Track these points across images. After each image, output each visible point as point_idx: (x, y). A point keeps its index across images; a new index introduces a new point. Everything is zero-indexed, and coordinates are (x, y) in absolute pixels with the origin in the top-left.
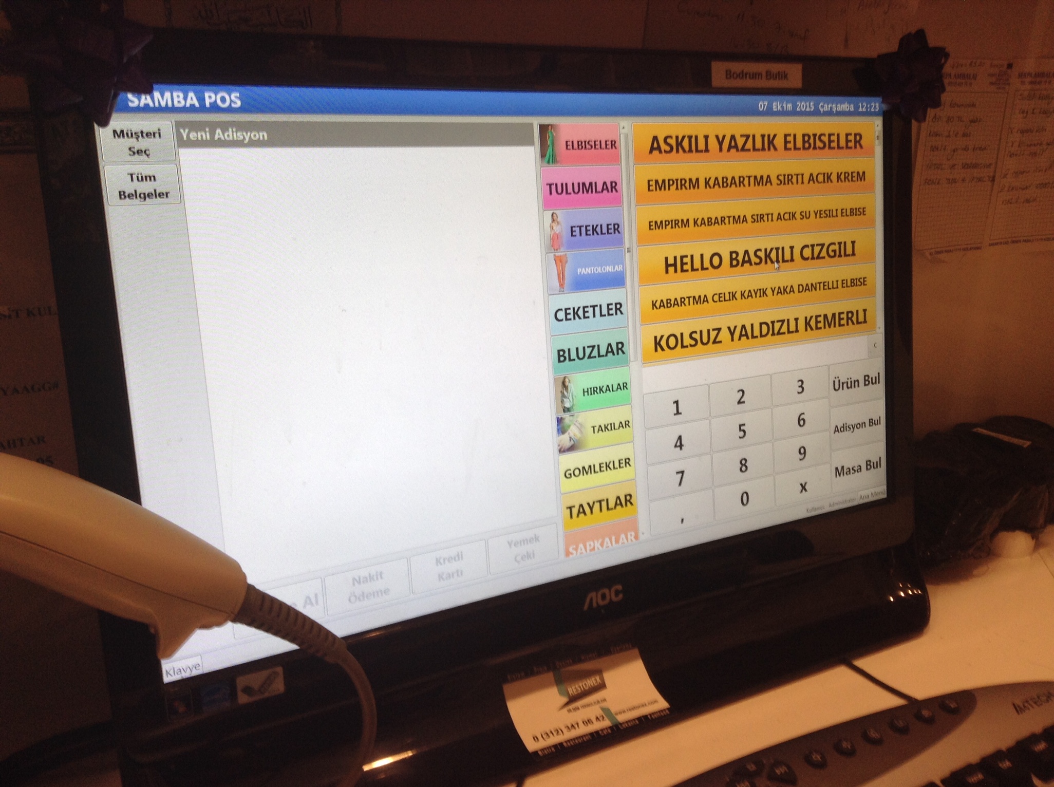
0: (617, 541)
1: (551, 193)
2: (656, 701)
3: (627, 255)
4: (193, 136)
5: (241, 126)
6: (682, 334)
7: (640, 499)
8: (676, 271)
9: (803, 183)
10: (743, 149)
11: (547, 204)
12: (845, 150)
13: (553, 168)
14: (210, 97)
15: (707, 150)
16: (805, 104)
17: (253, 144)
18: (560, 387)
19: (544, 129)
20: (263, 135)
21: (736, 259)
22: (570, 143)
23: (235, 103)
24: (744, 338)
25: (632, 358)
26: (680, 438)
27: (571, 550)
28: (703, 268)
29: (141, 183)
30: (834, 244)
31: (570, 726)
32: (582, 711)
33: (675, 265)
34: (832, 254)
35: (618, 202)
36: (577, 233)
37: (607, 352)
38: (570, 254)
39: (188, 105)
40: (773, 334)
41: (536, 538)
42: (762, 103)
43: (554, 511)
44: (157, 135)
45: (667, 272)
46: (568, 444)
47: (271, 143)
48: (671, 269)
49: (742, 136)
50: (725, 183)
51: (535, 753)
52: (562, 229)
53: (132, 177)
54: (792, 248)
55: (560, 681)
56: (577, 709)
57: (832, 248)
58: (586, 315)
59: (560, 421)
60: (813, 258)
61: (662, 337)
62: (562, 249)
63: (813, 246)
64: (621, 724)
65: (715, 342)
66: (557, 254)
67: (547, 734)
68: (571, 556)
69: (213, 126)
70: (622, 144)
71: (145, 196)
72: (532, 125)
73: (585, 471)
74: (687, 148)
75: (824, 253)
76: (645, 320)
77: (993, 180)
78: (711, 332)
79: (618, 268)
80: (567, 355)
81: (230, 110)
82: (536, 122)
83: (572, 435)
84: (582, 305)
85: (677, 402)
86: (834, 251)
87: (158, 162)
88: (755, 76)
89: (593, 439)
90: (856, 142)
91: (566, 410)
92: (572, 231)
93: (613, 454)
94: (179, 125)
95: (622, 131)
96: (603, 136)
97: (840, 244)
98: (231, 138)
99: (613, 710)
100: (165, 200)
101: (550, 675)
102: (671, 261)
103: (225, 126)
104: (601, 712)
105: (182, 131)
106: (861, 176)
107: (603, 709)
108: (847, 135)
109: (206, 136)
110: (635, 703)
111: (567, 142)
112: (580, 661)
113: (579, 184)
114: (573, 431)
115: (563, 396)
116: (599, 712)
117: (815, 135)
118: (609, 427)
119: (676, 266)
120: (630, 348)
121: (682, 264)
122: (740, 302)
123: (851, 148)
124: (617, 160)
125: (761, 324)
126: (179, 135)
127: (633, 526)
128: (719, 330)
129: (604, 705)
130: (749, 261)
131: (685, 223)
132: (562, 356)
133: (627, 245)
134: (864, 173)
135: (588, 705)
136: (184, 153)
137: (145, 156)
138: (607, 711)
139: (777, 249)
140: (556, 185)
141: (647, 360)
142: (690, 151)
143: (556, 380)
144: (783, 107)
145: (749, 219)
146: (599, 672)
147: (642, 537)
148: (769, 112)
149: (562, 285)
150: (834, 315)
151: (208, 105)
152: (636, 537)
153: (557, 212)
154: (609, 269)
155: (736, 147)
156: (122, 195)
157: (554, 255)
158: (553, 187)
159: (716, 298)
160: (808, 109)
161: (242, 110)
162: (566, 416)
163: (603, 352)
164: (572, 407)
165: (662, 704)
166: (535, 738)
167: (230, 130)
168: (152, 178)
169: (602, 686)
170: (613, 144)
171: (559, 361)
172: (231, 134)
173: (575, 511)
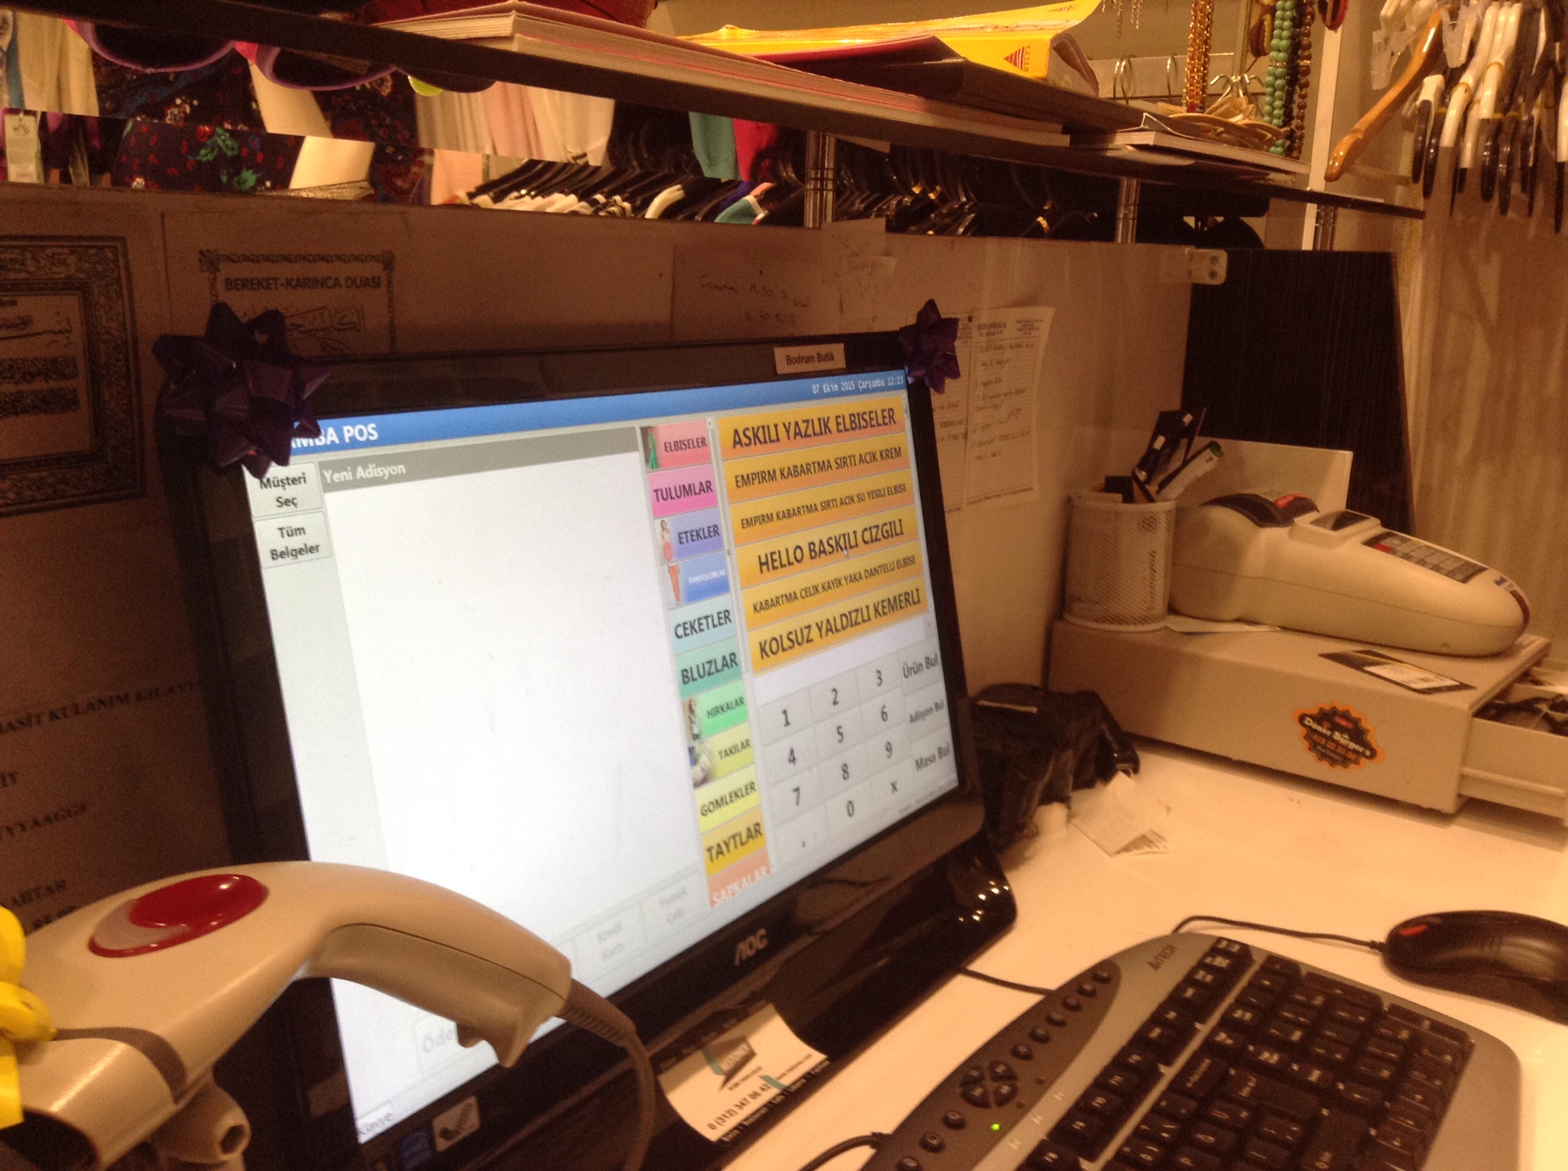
0: (753, 879)
1: (658, 500)
2: (809, 1056)
3: (728, 558)
4: (337, 477)
5: (382, 461)
6: (781, 636)
7: (767, 828)
8: (768, 570)
9: (855, 465)
10: (806, 436)
11: (657, 512)
12: (882, 427)
13: (657, 473)
14: (349, 431)
15: (778, 440)
16: (848, 382)
17: (394, 479)
18: (688, 713)
19: (645, 431)
20: (401, 469)
21: (814, 550)
22: (668, 445)
23: (372, 435)
24: (830, 633)
25: (744, 669)
26: (792, 752)
27: (715, 899)
28: (790, 564)
29: (291, 538)
30: (886, 524)
31: (740, 1105)
32: (743, 1085)
33: (766, 563)
34: (886, 535)
35: (713, 502)
36: (684, 540)
37: (723, 665)
38: (680, 563)
39: (329, 443)
40: (852, 625)
41: (684, 892)
42: (815, 385)
43: (695, 856)
44: (302, 480)
45: (761, 571)
46: (700, 776)
47: (411, 476)
48: (765, 568)
49: (804, 421)
50: (795, 472)
51: (720, 1141)
52: (671, 537)
53: (282, 533)
54: (855, 532)
55: (711, 1059)
56: (737, 1085)
57: (885, 528)
58: (702, 627)
59: (691, 750)
60: (872, 541)
61: (766, 642)
62: (674, 559)
63: (870, 528)
64: (789, 1087)
65: (808, 641)
66: (670, 565)
67: (722, 1119)
68: (716, 905)
69: (354, 463)
70: (710, 441)
71: (297, 553)
72: (634, 428)
73: (719, 803)
74: (762, 439)
75: (880, 536)
76: (751, 626)
77: (966, 436)
78: (804, 630)
79: (722, 573)
80: (689, 675)
81: (368, 444)
82: (637, 424)
83: (703, 766)
84: (696, 617)
85: (785, 712)
86: (887, 531)
87: (306, 511)
88: (809, 359)
89: (722, 765)
90: (889, 416)
91: (696, 737)
92: (680, 538)
93: (738, 781)
94: (323, 466)
95: (709, 427)
96: (694, 435)
97: (890, 523)
98: (372, 476)
99: (774, 1075)
100: (315, 555)
101: (699, 1056)
102: (763, 560)
103: (364, 462)
104: (763, 1082)
105: (325, 472)
106: (898, 452)
107: (762, 1077)
108: (883, 411)
109: (346, 475)
110: (793, 1063)
111: (665, 443)
112: (723, 1031)
113: (680, 487)
114: (704, 760)
115: (692, 722)
116: (761, 1082)
117: (858, 414)
118: (733, 750)
119: (768, 563)
120: (741, 659)
121: (773, 560)
122: (822, 595)
123: (887, 424)
124: (707, 458)
125: (841, 616)
126: (323, 478)
127: (763, 860)
128: (809, 627)
129: (762, 1073)
130: (824, 552)
131: (770, 518)
132: (686, 677)
133: (726, 547)
134: (900, 448)
135: (747, 1078)
136: (331, 498)
137: (292, 506)
138: (766, 1078)
139: (844, 535)
140: (662, 491)
141: (758, 670)
142: (765, 442)
143: (683, 703)
144: (831, 388)
145: (819, 507)
146: (743, 1039)
147: (773, 870)
148: (822, 395)
149: (677, 598)
150: (895, 598)
151: (347, 440)
152: (768, 872)
153: (664, 519)
154: (715, 575)
155: (800, 434)
156: (275, 555)
157: (668, 567)
158: (659, 493)
159: (803, 593)
160: (850, 389)
161: (380, 442)
162: (696, 744)
163: (719, 667)
164: (700, 732)
165: (817, 1057)
166: (712, 1127)
167: (370, 466)
168: (300, 530)
169: (750, 1055)
170: (703, 442)
171: (685, 683)
172: (372, 472)
173: (714, 852)
